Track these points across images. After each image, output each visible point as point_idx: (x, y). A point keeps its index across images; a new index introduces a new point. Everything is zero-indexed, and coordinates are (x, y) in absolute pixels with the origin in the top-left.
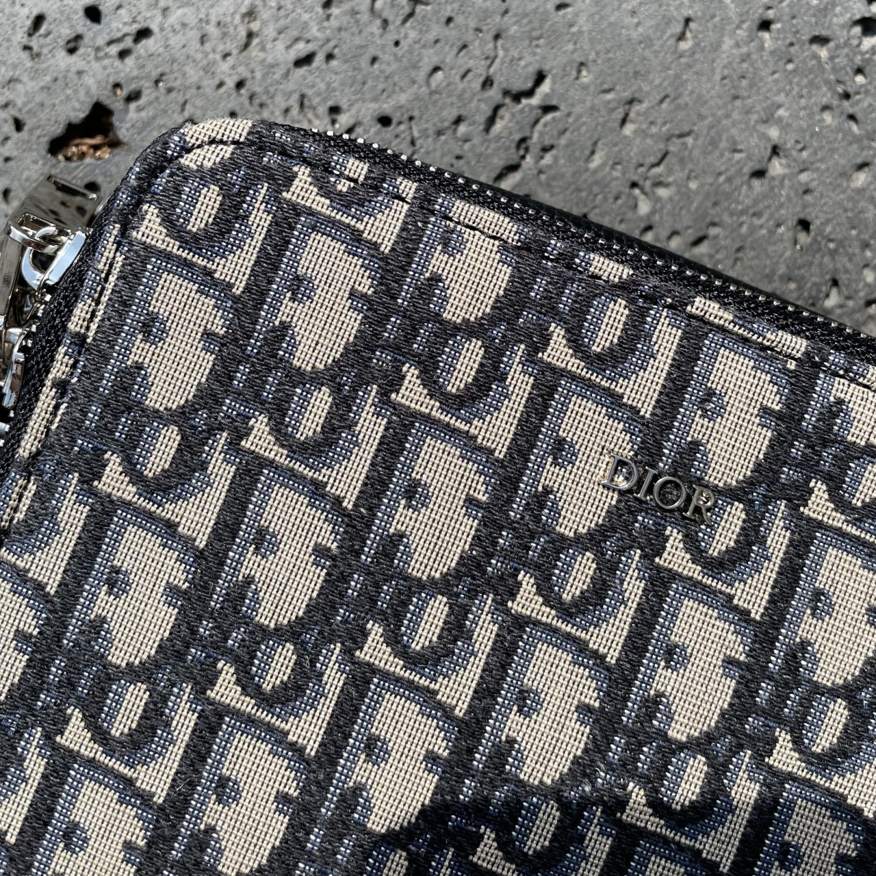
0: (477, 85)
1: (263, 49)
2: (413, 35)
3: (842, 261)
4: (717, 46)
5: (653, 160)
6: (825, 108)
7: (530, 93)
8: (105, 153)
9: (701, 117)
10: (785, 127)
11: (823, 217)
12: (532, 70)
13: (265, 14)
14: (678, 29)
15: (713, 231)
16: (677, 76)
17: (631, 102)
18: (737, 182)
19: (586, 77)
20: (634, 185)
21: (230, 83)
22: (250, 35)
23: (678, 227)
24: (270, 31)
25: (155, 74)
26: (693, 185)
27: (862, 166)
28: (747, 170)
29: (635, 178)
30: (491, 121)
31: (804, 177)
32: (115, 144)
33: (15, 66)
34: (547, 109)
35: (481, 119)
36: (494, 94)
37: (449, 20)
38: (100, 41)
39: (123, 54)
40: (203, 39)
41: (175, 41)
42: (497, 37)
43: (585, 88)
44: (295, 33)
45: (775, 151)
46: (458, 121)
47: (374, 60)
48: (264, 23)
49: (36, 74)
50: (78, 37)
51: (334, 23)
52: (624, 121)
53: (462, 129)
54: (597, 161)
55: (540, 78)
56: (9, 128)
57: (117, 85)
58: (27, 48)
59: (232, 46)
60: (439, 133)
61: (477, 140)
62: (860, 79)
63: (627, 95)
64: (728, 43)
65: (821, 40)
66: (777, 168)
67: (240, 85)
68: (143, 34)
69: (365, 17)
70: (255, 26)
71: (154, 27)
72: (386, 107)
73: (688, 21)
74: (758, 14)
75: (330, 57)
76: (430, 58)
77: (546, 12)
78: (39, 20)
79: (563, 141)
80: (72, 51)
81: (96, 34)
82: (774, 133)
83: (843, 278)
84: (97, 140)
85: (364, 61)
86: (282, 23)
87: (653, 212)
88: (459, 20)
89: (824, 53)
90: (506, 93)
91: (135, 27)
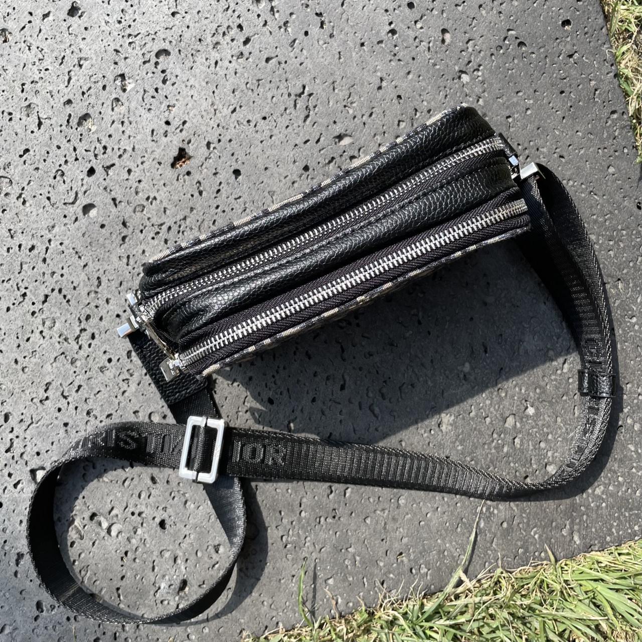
0: (286, 96)
1: (221, 113)
2: (262, 90)
3: (416, 103)
4: (351, 57)
5: (347, 97)
6: (390, 61)
7: (303, 93)
8: (188, 162)
9: (355, 78)
10: (381, 71)
11: (404, 92)
12: (301, 86)
13: (217, 102)
14: (338, 56)
15: (374, 110)
16: (343, 70)
17: (333, 83)
18: (374, 93)
19: (317, 81)
20: (345, 106)
21: (215, 126)
22: (215, 110)
23: (363, 113)
24: (220, 107)
25: (193, 133)
26: (362, 99)
27: (409, 73)
28: (376, 88)
29: (344, 104)
30: (295, 106)
31: (393, 83)
32: (189, 158)
33: (152, 148)
34: (310, 95)
35: (292, 106)
36: (293, 97)
37: (271, 81)
38: (173, 130)
39: (181, 131)
40: (202, 117)
41: (195, 121)
42: (286, 80)
43: (318, 84)
44: (228, 104)
45: (382, 80)
46: (286, 109)
47: (254, 102)
48: (218, 106)
49: (158, 147)
50: (166, 131)
51: (238, 96)
52: (334, 89)
53: (288, 111)
54: (331, 103)
55: (304, 87)
56: (157, 166)
57: (183, 141)
58: (153, 141)
59: (211, 115)
60: (282, 115)
61: (293, 113)
62: (397, 48)
63: (331, 81)
64: (354, 54)
65: (380, 42)
66: (384, 84)
67: (218, 126)
68: (184, 123)
69: (246, 91)
70: (215, 107)
71: (187, 119)
72: (264, 115)
73: (339, 53)
74: (359, 42)
75: (241, 107)
76: (269, 95)
77: (298, 68)
78: (153, 131)
79: (319, 102)
80: (166, 136)
81: (170, 129)
82: (379, 74)
83: (417, 108)
84: (183, 160)
85: (251, 103)
86: (223, 103)
87: (354, 111)
88: (273, 80)
89: (383, 45)
90: (296, 95)
91: (181, 122)
